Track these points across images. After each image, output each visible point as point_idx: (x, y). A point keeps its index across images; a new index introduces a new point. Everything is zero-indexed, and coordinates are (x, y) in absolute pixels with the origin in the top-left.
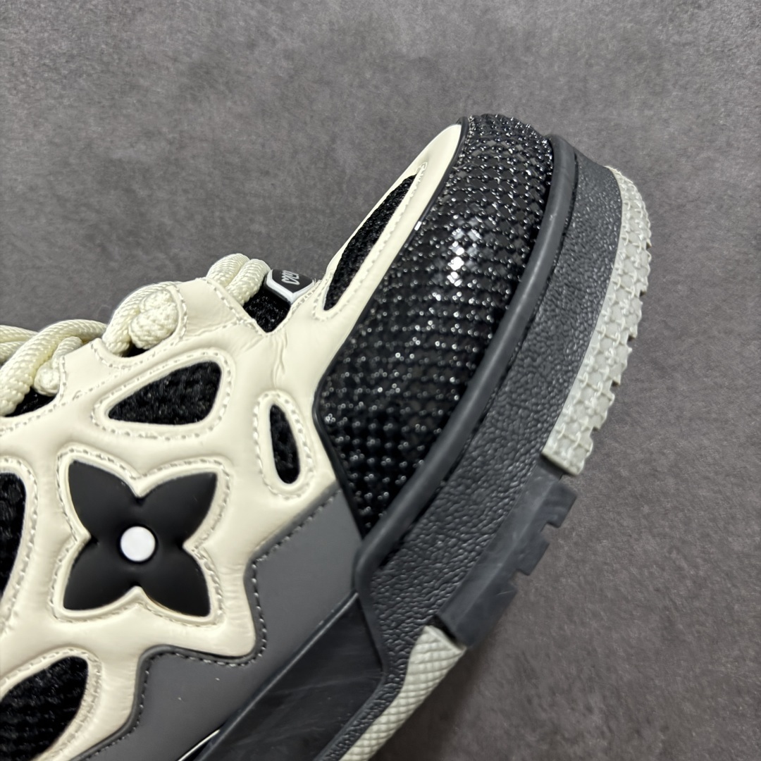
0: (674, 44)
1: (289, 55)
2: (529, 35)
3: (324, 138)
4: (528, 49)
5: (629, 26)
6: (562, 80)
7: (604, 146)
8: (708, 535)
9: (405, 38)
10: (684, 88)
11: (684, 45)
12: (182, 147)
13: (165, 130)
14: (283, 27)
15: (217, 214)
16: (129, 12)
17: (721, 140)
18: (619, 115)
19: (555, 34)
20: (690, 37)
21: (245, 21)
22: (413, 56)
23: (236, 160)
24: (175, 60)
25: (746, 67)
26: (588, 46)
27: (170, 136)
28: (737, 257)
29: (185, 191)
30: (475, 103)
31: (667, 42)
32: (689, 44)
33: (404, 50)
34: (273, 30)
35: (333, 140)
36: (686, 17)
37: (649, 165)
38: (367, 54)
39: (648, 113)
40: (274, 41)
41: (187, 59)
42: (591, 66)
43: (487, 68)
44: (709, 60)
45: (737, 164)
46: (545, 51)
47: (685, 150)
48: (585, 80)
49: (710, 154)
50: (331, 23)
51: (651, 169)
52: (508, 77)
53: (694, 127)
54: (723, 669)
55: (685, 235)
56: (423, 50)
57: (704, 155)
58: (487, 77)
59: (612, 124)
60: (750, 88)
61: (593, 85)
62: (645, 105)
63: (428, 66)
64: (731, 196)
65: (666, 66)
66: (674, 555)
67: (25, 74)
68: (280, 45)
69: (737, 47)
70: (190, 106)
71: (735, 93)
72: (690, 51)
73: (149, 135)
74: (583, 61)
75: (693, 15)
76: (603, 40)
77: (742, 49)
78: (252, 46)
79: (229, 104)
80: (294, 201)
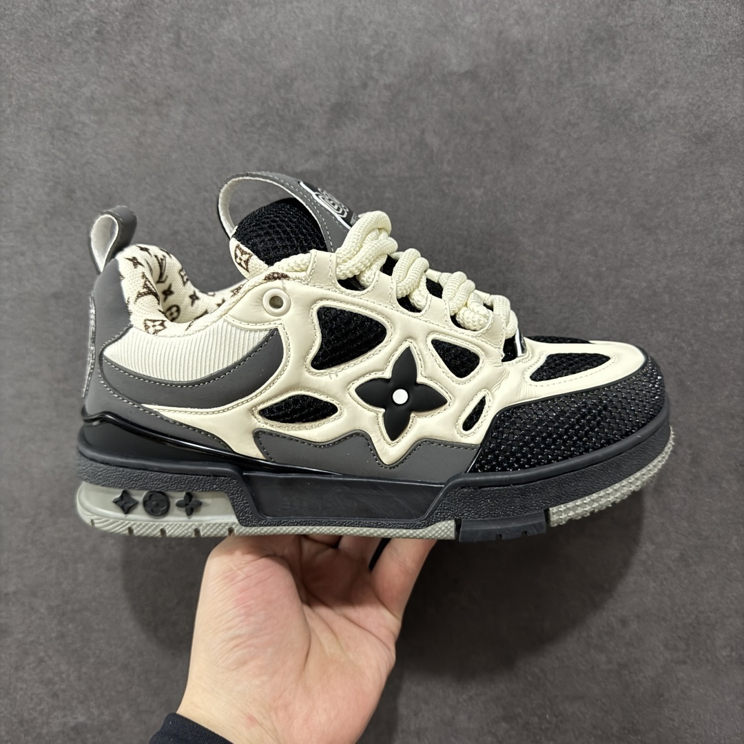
0: (621, 27)
1: (388, 87)
2: (529, 42)
3: (418, 133)
4: (531, 51)
5: (591, 22)
6: (555, 66)
7: (588, 101)
8: (695, 325)
9: (454, 61)
10: (633, 53)
11: (628, 26)
12: (336, 157)
13: (324, 148)
14: (381, 70)
15: (364, 192)
16: (289, 81)
17: (661, 81)
18: (594, 79)
19: (546, 38)
20: (631, 20)
21: (358, 72)
22: (462, 71)
23: (368, 158)
24: (321, 105)
25: (670, 30)
26: (567, 40)
27: (327, 152)
28: (685, 151)
29: (343, 183)
30: (504, 91)
31: (616, 26)
32: (631, 24)
33: (455, 69)
34: (375, 74)
35: (423, 132)
36: (625, 8)
37: (618, 106)
38: (434, 76)
39: (612, 73)
40: (377, 81)
41: (329, 103)
42: (571, 52)
43: (507, 69)
44: (645, 32)
45: (674, 93)
46: (541, 50)
47: (640, 92)
48: (569, 62)
49: (656, 90)
50: (409, 62)
51: (620, 109)
52: (521, 71)
53: (643, 76)
54: (719, 404)
55: (649, 145)
56: (466, 66)
57: (652, 92)
58: (508, 74)
59: (591, 86)
60: (675, 44)
61: (575, 64)
62: (610, 69)
63: (472, 75)
64: (674, 114)
65: (618, 41)
66: (676, 340)
67: (236, 132)
68: (381, 82)
69: (662, 19)
70: (336, 131)
71: (666, 49)
72: (632, 29)
73: (315, 153)
74: (566, 51)
75: (630, 5)
76: (576, 34)
77: (665, 20)
78: (365, 86)
79: (358, 125)
80: (407, 175)
